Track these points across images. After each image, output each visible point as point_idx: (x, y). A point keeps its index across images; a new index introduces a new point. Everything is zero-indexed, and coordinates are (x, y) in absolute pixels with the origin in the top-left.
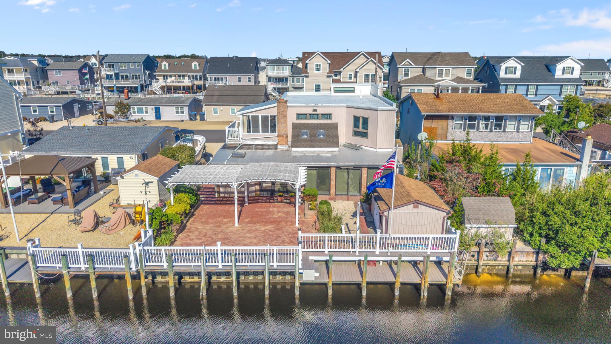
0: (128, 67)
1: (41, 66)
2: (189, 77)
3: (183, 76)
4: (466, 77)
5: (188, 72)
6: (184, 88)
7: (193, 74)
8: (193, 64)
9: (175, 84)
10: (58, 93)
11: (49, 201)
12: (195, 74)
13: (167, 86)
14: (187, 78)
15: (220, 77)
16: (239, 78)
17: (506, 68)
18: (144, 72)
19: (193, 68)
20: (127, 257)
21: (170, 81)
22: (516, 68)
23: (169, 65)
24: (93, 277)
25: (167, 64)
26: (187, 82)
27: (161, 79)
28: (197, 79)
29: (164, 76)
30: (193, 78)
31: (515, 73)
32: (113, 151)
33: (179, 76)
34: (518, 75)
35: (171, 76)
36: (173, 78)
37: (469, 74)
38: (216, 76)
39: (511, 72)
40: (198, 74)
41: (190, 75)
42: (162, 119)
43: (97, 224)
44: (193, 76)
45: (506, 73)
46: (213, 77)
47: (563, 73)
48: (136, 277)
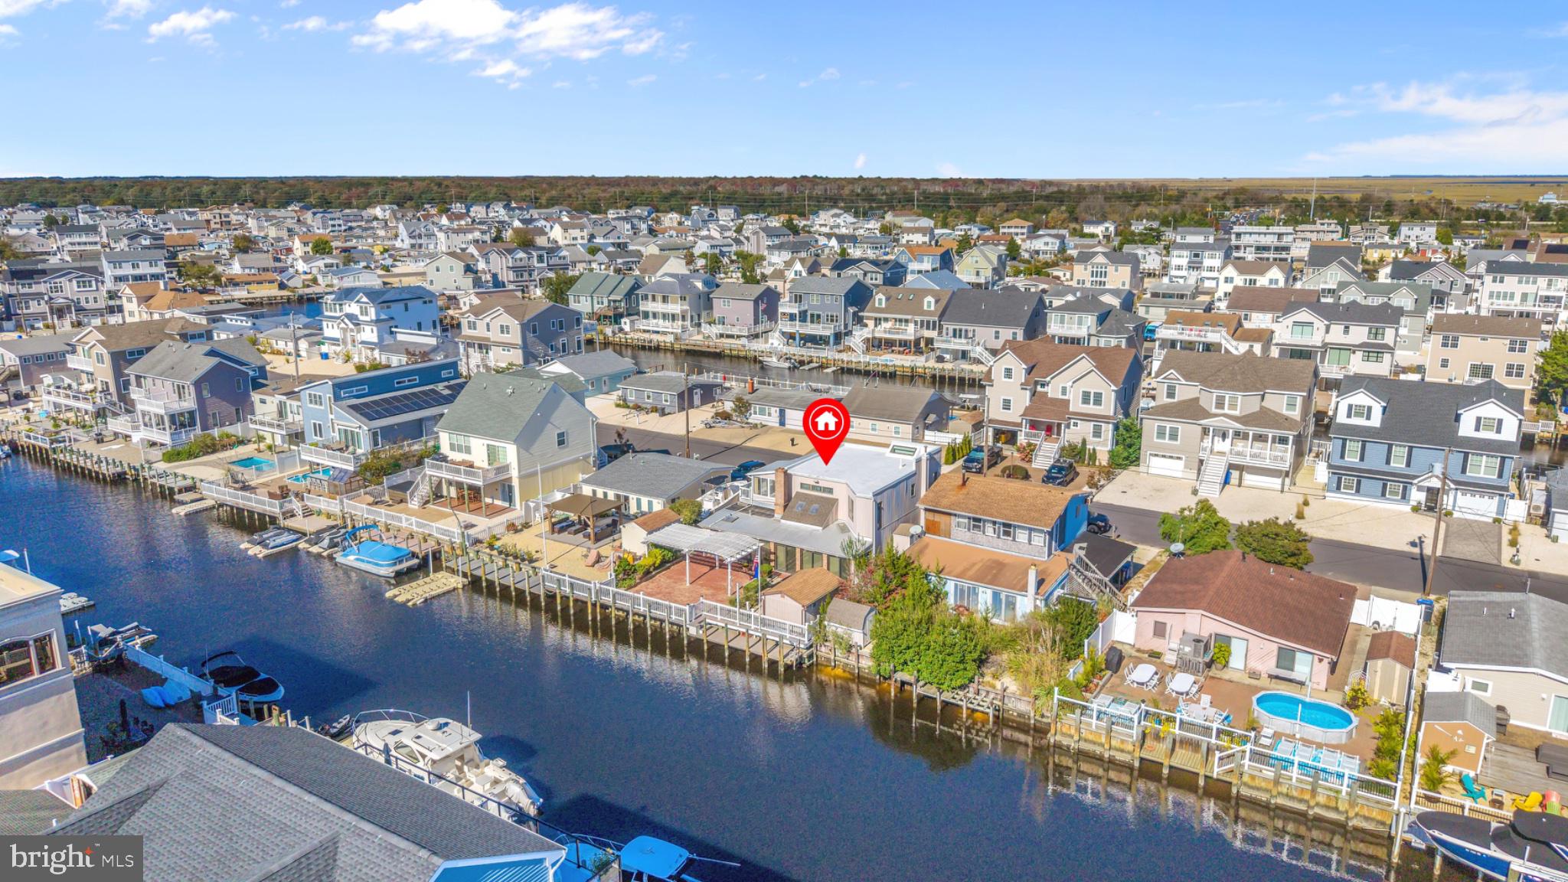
0: (823, 301)
1: (706, 289)
2: (916, 323)
3: (907, 321)
4: (1285, 412)
5: (914, 314)
6: (904, 344)
7: (922, 318)
8: (926, 300)
9: (888, 336)
10: (722, 336)
11: (581, 535)
12: (926, 318)
13: (874, 338)
14: (911, 326)
15: (964, 328)
16: (997, 332)
17: (1350, 407)
18: (846, 311)
19: (925, 308)
20: (590, 589)
21: (882, 331)
22: (1370, 409)
23: (888, 299)
24: (571, 599)
25: (884, 298)
26: (910, 332)
27: (871, 323)
28: (928, 328)
29: (876, 319)
30: (922, 326)
31: (1368, 418)
32: (646, 493)
33: (900, 321)
34: (1376, 421)
35: (886, 320)
36: (888, 325)
37: (1291, 405)
38: (957, 327)
39: (1359, 414)
40: (932, 319)
41: (918, 319)
42: (788, 426)
43: (597, 561)
44: (922, 322)
45: (1349, 416)
46: (951, 328)
47: (1477, 429)
48: (594, 605)
